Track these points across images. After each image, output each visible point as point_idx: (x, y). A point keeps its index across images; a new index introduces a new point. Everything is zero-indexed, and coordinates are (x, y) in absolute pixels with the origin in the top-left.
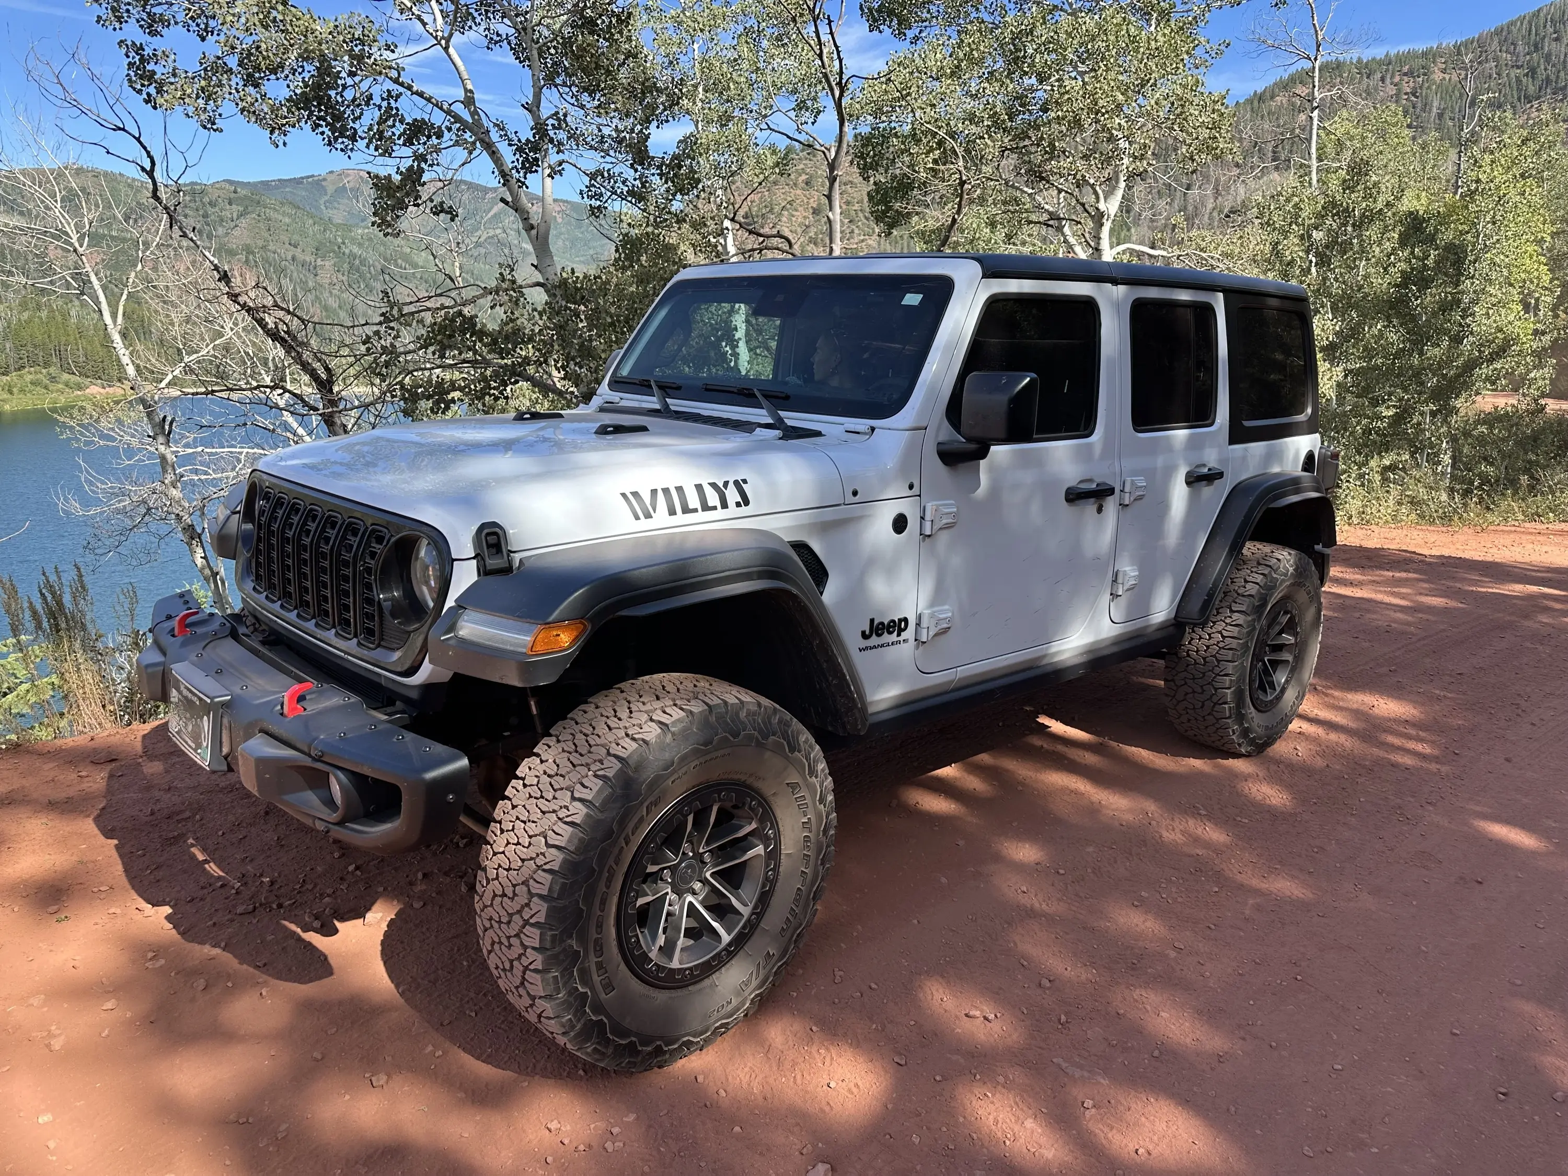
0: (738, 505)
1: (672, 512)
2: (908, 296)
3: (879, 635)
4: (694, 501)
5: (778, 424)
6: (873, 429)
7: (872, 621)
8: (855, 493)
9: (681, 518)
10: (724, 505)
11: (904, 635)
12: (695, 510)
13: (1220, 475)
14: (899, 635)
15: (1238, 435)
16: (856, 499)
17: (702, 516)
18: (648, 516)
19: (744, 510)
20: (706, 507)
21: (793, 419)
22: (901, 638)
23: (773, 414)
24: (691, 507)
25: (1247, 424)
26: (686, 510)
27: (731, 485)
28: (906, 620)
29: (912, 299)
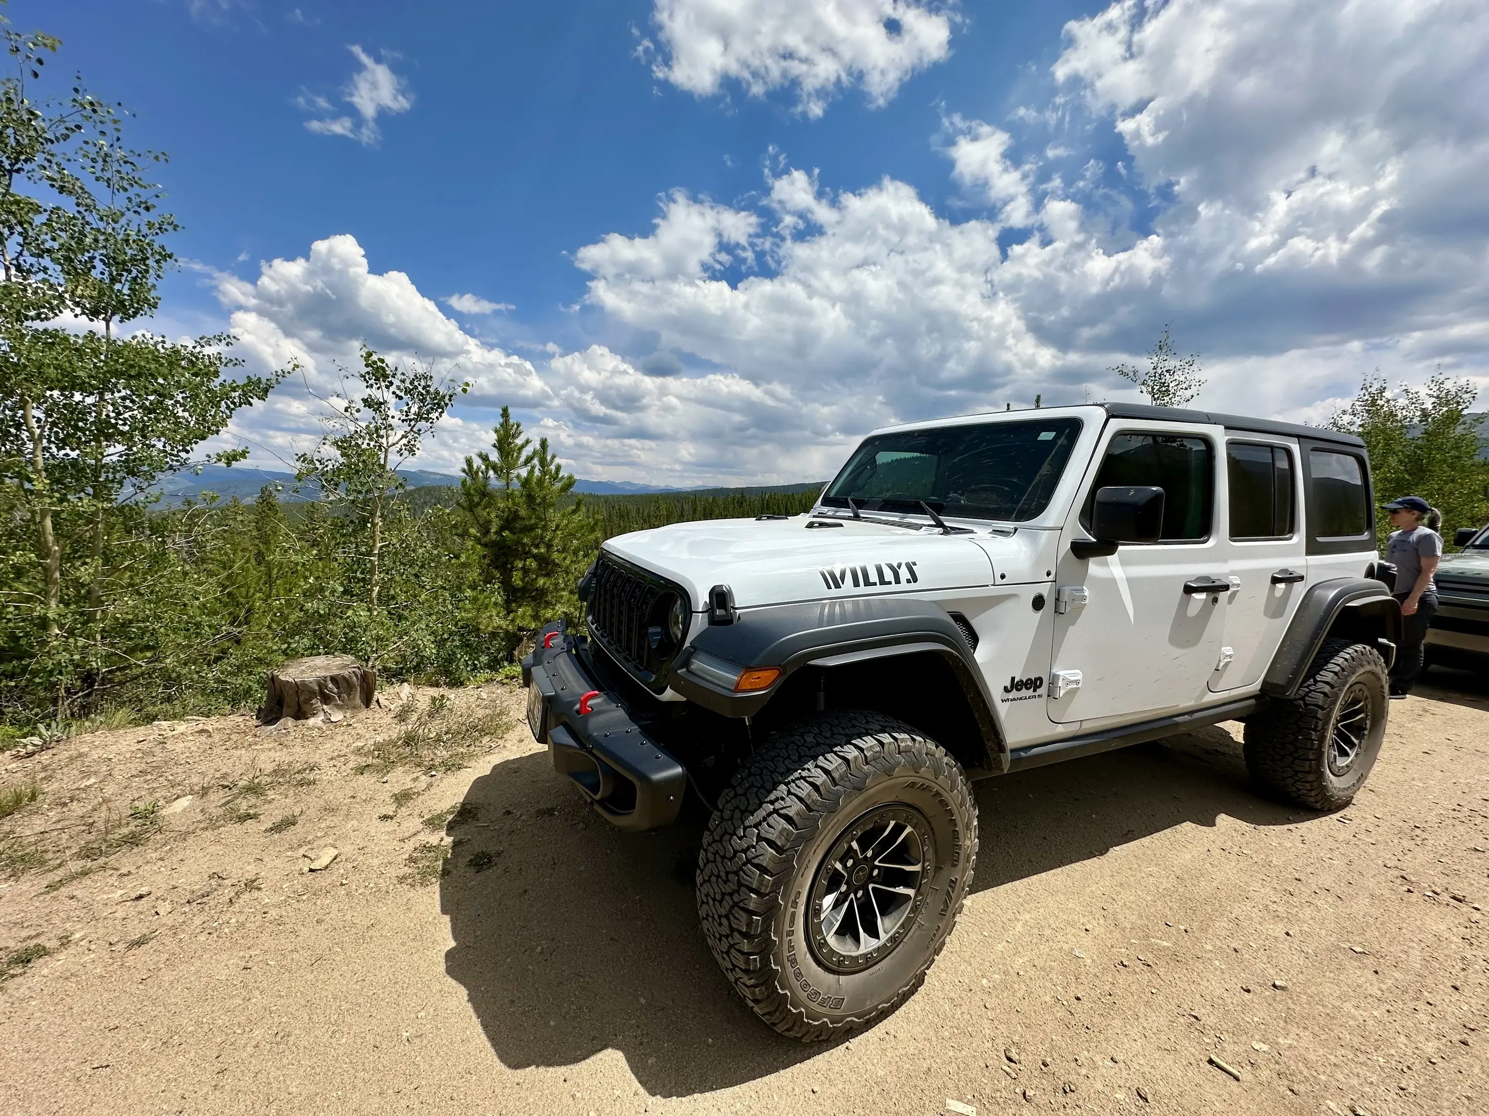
0: (908, 581)
1: (856, 584)
2: (1043, 434)
3: (1018, 690)
4: (874, 577)
5: (940, 524)
6: (1016, 530)
7: (1013, 679)
8: (1003, 577)
9: (863, 589)
10: (898, 581)
11: (1039, 691)
12: (875, 584)
13: (1302, 578)
14: (1035, 691)
15: (1313, 549)
16: (1005, 581)
17: (879, 588)
18: (838, 586)
19: (913, 586)
20: (883, 582)
21: (949, 522)
22: (1036, 694)
23: (934, 519)
24: (871, 581)
25: (1319, 539)
26: (867, 583)
27: (904, 567)
28: (1041, 679)
29: (1046, 436)
